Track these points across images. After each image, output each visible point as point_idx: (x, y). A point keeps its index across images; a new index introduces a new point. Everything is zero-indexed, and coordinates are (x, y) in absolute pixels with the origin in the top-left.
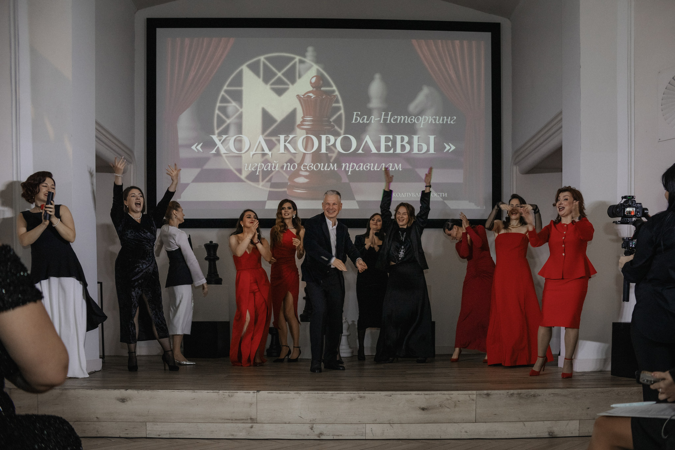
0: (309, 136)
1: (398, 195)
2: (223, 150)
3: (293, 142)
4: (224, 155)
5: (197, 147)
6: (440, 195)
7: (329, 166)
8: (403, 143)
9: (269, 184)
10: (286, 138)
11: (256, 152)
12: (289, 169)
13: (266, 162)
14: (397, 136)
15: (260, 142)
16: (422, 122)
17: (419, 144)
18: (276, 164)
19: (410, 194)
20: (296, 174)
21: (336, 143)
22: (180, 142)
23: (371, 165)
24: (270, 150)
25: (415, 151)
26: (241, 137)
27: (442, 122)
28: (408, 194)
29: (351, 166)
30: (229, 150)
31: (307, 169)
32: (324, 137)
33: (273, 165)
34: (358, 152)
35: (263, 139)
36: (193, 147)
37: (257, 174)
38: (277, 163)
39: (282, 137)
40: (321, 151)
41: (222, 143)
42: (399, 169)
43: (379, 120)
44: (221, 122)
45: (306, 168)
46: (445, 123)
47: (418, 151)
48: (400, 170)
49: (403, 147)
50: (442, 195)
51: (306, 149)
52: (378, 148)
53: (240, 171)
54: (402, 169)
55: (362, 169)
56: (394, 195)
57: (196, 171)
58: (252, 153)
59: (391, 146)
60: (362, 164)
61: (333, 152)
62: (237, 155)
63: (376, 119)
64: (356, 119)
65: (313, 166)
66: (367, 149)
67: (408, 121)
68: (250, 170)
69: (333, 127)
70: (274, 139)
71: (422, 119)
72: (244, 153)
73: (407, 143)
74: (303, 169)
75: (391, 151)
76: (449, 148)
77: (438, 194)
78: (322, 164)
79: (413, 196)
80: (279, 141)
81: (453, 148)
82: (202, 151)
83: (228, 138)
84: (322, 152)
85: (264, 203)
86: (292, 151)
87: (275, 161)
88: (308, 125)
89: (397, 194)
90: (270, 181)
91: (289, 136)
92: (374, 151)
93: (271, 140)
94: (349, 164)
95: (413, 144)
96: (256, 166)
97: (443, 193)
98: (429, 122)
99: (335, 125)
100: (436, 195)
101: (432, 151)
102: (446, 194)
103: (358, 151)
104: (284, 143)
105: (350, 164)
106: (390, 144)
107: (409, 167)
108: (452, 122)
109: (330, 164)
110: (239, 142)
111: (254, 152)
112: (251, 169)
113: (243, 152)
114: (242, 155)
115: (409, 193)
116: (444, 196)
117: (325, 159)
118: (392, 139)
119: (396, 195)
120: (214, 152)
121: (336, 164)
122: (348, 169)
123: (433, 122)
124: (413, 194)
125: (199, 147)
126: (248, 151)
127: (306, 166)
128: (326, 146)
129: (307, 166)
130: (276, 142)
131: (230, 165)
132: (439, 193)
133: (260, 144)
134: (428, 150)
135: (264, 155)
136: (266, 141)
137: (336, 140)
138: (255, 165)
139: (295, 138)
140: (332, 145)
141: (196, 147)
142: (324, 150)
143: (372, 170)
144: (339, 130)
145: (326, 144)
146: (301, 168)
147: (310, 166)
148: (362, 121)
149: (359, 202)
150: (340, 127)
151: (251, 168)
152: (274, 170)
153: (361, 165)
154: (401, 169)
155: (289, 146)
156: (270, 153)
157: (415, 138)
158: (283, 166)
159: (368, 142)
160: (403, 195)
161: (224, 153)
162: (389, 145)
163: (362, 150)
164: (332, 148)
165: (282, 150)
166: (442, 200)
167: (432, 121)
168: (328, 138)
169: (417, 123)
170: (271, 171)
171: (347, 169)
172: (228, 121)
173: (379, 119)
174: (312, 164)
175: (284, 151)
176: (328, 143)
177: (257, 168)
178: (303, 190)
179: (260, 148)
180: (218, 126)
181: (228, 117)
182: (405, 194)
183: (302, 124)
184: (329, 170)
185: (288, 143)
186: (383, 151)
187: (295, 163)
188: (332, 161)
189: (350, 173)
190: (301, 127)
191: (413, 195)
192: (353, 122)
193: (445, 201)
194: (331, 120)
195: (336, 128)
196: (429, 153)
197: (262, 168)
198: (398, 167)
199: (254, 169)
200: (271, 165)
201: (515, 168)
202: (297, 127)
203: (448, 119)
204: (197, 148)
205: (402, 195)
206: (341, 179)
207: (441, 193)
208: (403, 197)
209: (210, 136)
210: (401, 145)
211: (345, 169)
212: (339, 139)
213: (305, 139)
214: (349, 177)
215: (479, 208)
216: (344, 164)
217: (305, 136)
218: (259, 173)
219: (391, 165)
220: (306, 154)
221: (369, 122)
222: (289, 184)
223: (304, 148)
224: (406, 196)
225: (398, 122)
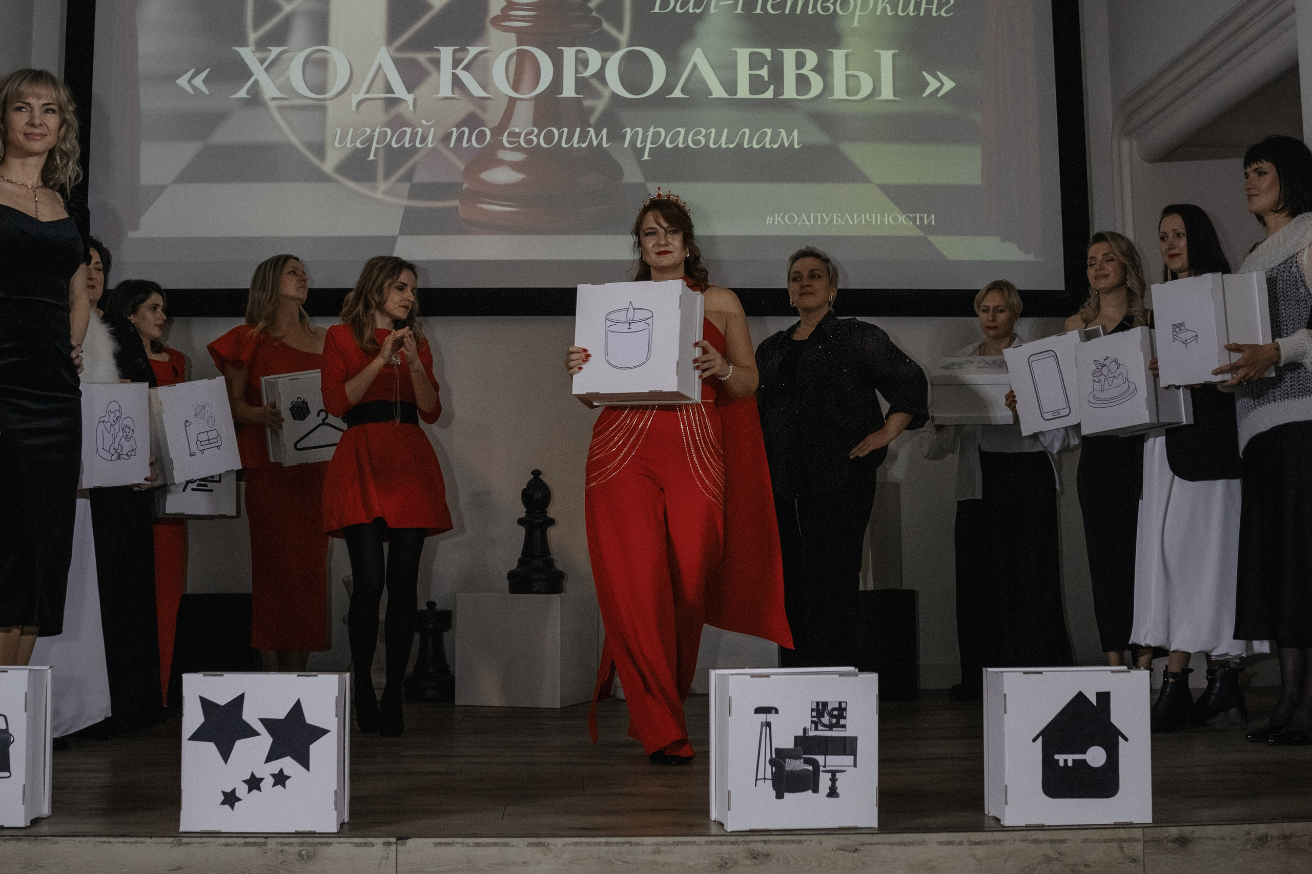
0: (526, 51)
1: (791, 219)
2: (269, 90)
3: (477, 67)
4: (272, 105)
5: (194, 82)
6: (914, 219)
7: (583, 136)
8: (805, 71)
9: (406, 186)
10: (458, 55)
11: (368, 96)
12: (465, 145)
13: (397, 123)
14: (784, 50)
15: (380, 66)
16: (858, 13)
17: (847, 72)
18: (426, 130)
19: (827, 216)
20: (487, 157)
21: (604, 71)
22: (144, 65)
23: (711, 132)
24: (410, 89)
25: (839, 92)
26: (326, 51)
27: (916, 12)
28: (822, 216)
29: (650, 134)
30: (287, 87)
31: (520, 145)
32: (569, 54)
33: (417, 131)
34: (673, 96)
35: (390, 55)
36: (182, 82)
37: (372, 157)
38: (430, 127)
39: (446, 53)
40: (561, 92)
41: (267, 70)
42: (791, 144)
43: (730, 4)
44: (266, 9)
45: (518, 140)
46: (922, 14)
47: (848, 94)
48: (796, 146)
49: (803, 82)
50: (922, 219)
51: (516, 87)
52: (730, 86)
53: (319, 149)
54: (801, 144)
55: (683, 144)
57: (189, 150)
58: (355, 99)
59: (766, 79)
60: (682, 131)
61: (597, 95)
62: (309, 101)
63: (722, 4)
64: (665, 3)
65: (538, 136)
66: (696, 88)
67: (814, 7)
68: (349, 145)
69: (597, 23)
70: (422, 57)
71: (856, 4)
72: (332, 98)
73: (813, 70)
74: (507, 145)
75: (769, 94)
76: (939, 84)
77: (908, 217)
78: (566, 130)
79: (835, 223)
80: (436, 63)
81: (949, 84)
82: (207, 92)
83: (284, 56)
84: (565, 95)
85: (392, 240)
86: (476, 90)
87: (423, 122)
88: (523, 19)
89: (787, 216)
90: (408, 177)
91: (468, 50)
92: (718, 92)
93: (414, 61)
94: (646, 131)
95: (833, 73)
96: (367, 134)
97: (924, 213)
98: (878, 13)
99: (602, 19)
100: (904, 220)
101: (887, 92)
102: (933, 216)
103: (671, 94)
104: (453, 69)
105: (648, 131)
106: (764, 72)
107: (819, 137)
108: (943, 13)
109: (589, 131)
110: (318, 65)
111: (362, 95)
112: (352, 143)
113: (328, 95)
114: (328, 103)
115: (824, 215)
116: (926, 223)
117: (574, 113)
118: (769, 58)
120: (242, 93)
121: (605, 131)
122: (641, 144)
123: (890, 13)
124: (835, 215)
125: (198, 81)
126: (346, 93)
128: (576, 76)
129: (521, 133)
130: (429, 67)
131: (289, 134)
132: (911, 215)
133: (381, 73)
134: (876, 91)
135: (392, 102)
136: (397, 62)
137: (604, 62)
138: (366, 131)
139: (483, 56)
140: (593, 76)
141: (189, 81)
142: (569, 90)
143: (712, 146)
144: (614, 32)
145: (576, 73)
146: (502, 140)
147: (527, 134)
148: (682, 8)
150: (619, 27)
151: (353, 141)
152: (422, 146)
153: (679, 133)
154: (798, 144)
155: (465, 77)
156: (409, 98)
157: (838, 56)
158: (448, 136)
159: (700, 67)
161: (274, 99)
162: (761, 77)
163: (683, 90)
164: (594, 82)
165: (446, 89)
166: (920, 233)
167: (884, 9)
168: (581, 55)
169: (843, 14)
170: (413, 150)
171: (639, 145)
172: (289, 7)
174: (536, 131)
175: (453, 93)
176: (580, 68)
177: (370, 139)
178: (507, 206)
179: (379, 84)
180: (257, 25)
182: (812, 215)
183: (505, 16)
184: (584, 145)
185: (463, 69)
187: (484, 127)
188: (593, 119)
189: (648, 157)
190: (504, 24)
191: (835, 218)
192: (657, 10)
193: (932, 239)
194: (592, 4)
195: (606, 25)
196: (879, 98)
197: (386, 139)
198: (788, 140)
199: (361, 144)
200: (412, 131)
201: (1125, 144)
202: (490, 25)
203: (931, 4)
204: (193, 84)
205: (803, 221)
206: (620, 173)
207: (918, 216)
208: (807, 225)
209: (233, 48)
210: (797, 75)
211: (633, 143)
212: (615, 59)
213: (515, 58)
214: (643, 165)
215: (1030, 258)
216: (628, 130)
217: (514, 49)
218: (374, 156)
219: (769, 131)
220: (518, 102)
221: (703, 10)
222: (465, 186)
223: (511, 85)
224: (814, 222)
225: (787, 12)
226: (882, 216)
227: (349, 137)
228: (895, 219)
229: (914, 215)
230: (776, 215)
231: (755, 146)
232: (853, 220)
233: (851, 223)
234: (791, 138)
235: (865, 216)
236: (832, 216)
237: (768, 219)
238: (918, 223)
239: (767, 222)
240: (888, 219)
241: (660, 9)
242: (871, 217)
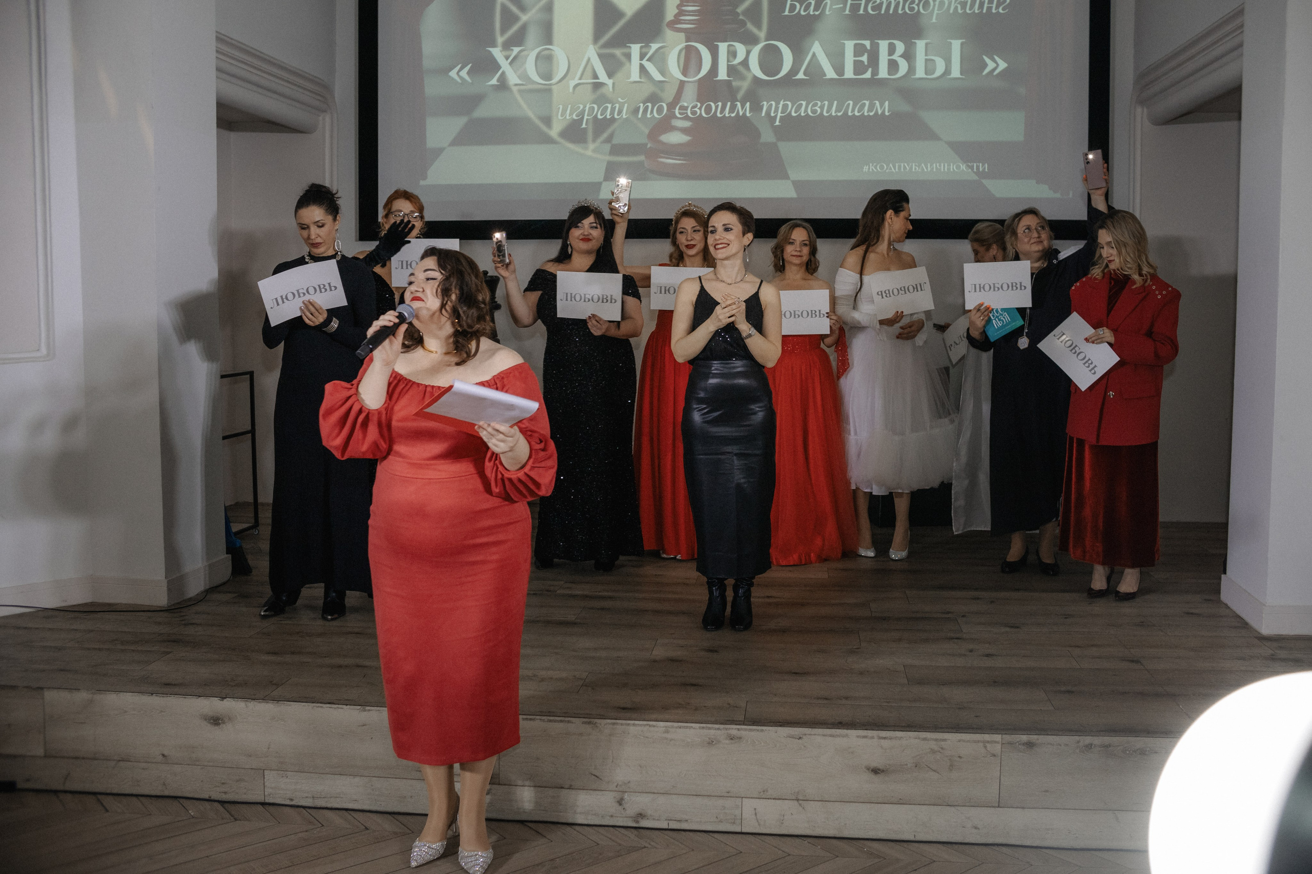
0: (691, 45)
1: (882, 167)
2: (513, 78)
3: (659, 59)
4: (515, 89)
6: (972, 169)
7: (733, 108)
8: (894, 57)
9: (607, 147)
10: (644, 50)
11: (580, 81)
12: (649, 116)
13: (601, 100)
14: (880, 42)
15: (589, 60)
16: (936, 12)
17: (927, 57)
19: (908, 166)
20: (664, 125)
21: (748, 61)
22: (427, 63)
23: (825, 104)
24: (610, 75)
25: (920, 73)
26: (551, 50)
27: (980, 10)
28: (904, 165)
29: (781, 106)
30: (525, 77)
31: (687, 116)
32: (723, 47)
33: (615, 107)
34: (797, 77)
35: (596, 51)
36: (453, 73)
37: (584, 126)
38: (623, 104)
39: (635, 49)
40: (717, 76)
41: (511, 64)
42: (883, 112)
43: (841, 7)
44: (509, 19)
45: (686, 112)
46: (984, 11)
47: (926, 74)
48: (887, 114)
49: (893, 66)
50: (978, 167)
51: (685, 73)
52: (840, 70)
53: (548, 121)
54: (890, 112)
55: (804, 113)
56: (872, 169)
57: (457, 123)
58: (572, 83)
59: (866, 63)
60: (804, 103)
61: (743, 78)
62: (540, 86)
63: (834, 7)
64: (793, 8)
65: (700, 109)
66: (815, 71)
67: (903, 8)
68: (568, 118)
69: (743, 24)
70: (618, 52)
71: (934, 5)
72: (556, 84)
73: (901, 56)
74: (678, 115)
75: (868, 75)
76: (995, 65)
77: (968, 166)
78: (720, 104)
79: (914, 170)
80: (628, 56)
81: (1003, 65)
82: (470, 81)
83: (523, 54)
84: (719, 78)
85: (597, 186)
86: (658, 77)
87: (620, 99)
88: (690, 22)
89: (878, 166)
90: (609, 140)
91: (651, 46)
92: (831, 74)
93: (613, 56)
94: (777, 103)
95: (916, 58)
96: (581, 109)
97: (979, 162)
98: (951, 11)
99: (747, 21)
100: (964, 168)
101: (956, 72)
102: (986, 165)
103: (796, 75)
104: (640, 61)
105: (779, 104)
106: (864, 58)
107: (904, 107)
108: (1001, 10)
109: (737, 104)
110: (546, 60)
111: (576, 81)
112: (570, 116)
113: (553, 81)
114: (554, 87)
115: (906, 165)
116: (981, 170)
117: (726, 92)
118: (868, 47)
119: (876, 168)
120: (494, 81)
121: (748, 104)
122: (774, 113)
123: (960, 11)
124: (914, 164)
125: (464, 73)
126: (565, 80)
127: (686, 108)
128: (728, 65)
130: (623, 59)
131: (527, 109)
132: (970, 164)
133: (589, 64)
134: (947, 71)
135: (598, 86)
136: (600, 56)
137: (748, 53)
138: (579, 107)
139: (661, 50)
140: (741, 63)
141: (458, 73)
142: (722, 75)
143: (825, 114)
144: (755, 30)
145: (728, 62)
146: (675, 112)
147: (693, 107)
148: (805, 11)
149: (797, 185)
150: (759, 26)
151: (571, 114)
152: (619, 117)
153: (801, 105)
154: (888, 112)
155: (650, 67)
156: (609, 82)
157: (920, 45)
158: (637, 110)
159: (817, 55)
160: (893, 169)
161: (516, 85)
162: (862, 62)
163: (805, 74)
164: (741, 68)
165: (635, 75)
166: (976, 178)
167: (956, 8)
168: (731, 48)
169: (925, 13)
170: (613, 120)
171: (772, 114)
172: (524, 18)
173: (842, 5)
174: (699, 105)
175: (640, 77)
176: (731, 59)
177: (582, 113)
178: (679, 160)
179: (589, 72)
180: (503, 30)
181: (523, 9)
182: (897, 165)
183: (677, 20)
184: (733, 115)
185: (647, 60)
186: (849, 73)
187: (661, 102)
188: (740, 96)
189: (779, 123)
190: (676, 26)
191: (912, 168)
192: (787, 13)
193: (984, 181)
194: (740, 10)
195: (750, 26)
196: (949, 77)
197: (593, 112)
198: (881, 109)
199: (577, 116)
200: (612, 106)
201: (1139, 111)
202: (666, 27)
203: (992, 3)
204: (460, 74)
205: (891, 169)
206: (759, 135)
207: (975, 165)
208: (893, 172)
209: (487, 49)
210: (889, 60)
211: (768, 113)
212: (756, 50)
213: (683, 53)
214: (776, 130)
215: (1058, 195)
216: (765, 103)
217: (684, 44)
218: (586, 125)
219: (867, 103)
220: (686, 84)
221: (821, 13)
222: (649, 146)
223: (682, 71)
224: (898, 169)
225: (883, 12)
226: (949, 165)
227: (568, 112)
228: (958, 167)
229: (972, 164)
230: (871, 165)
231: (857, 114)
232: (927, 168)
233: (925, 170)
234: (883, 108)
235: (936, 166)
236: (912, 165)
237: (865, 168)
238: (975, 170)
239: (864, 170)
240: (953, 167)
241: (789, 13)
242: (940, 166)
